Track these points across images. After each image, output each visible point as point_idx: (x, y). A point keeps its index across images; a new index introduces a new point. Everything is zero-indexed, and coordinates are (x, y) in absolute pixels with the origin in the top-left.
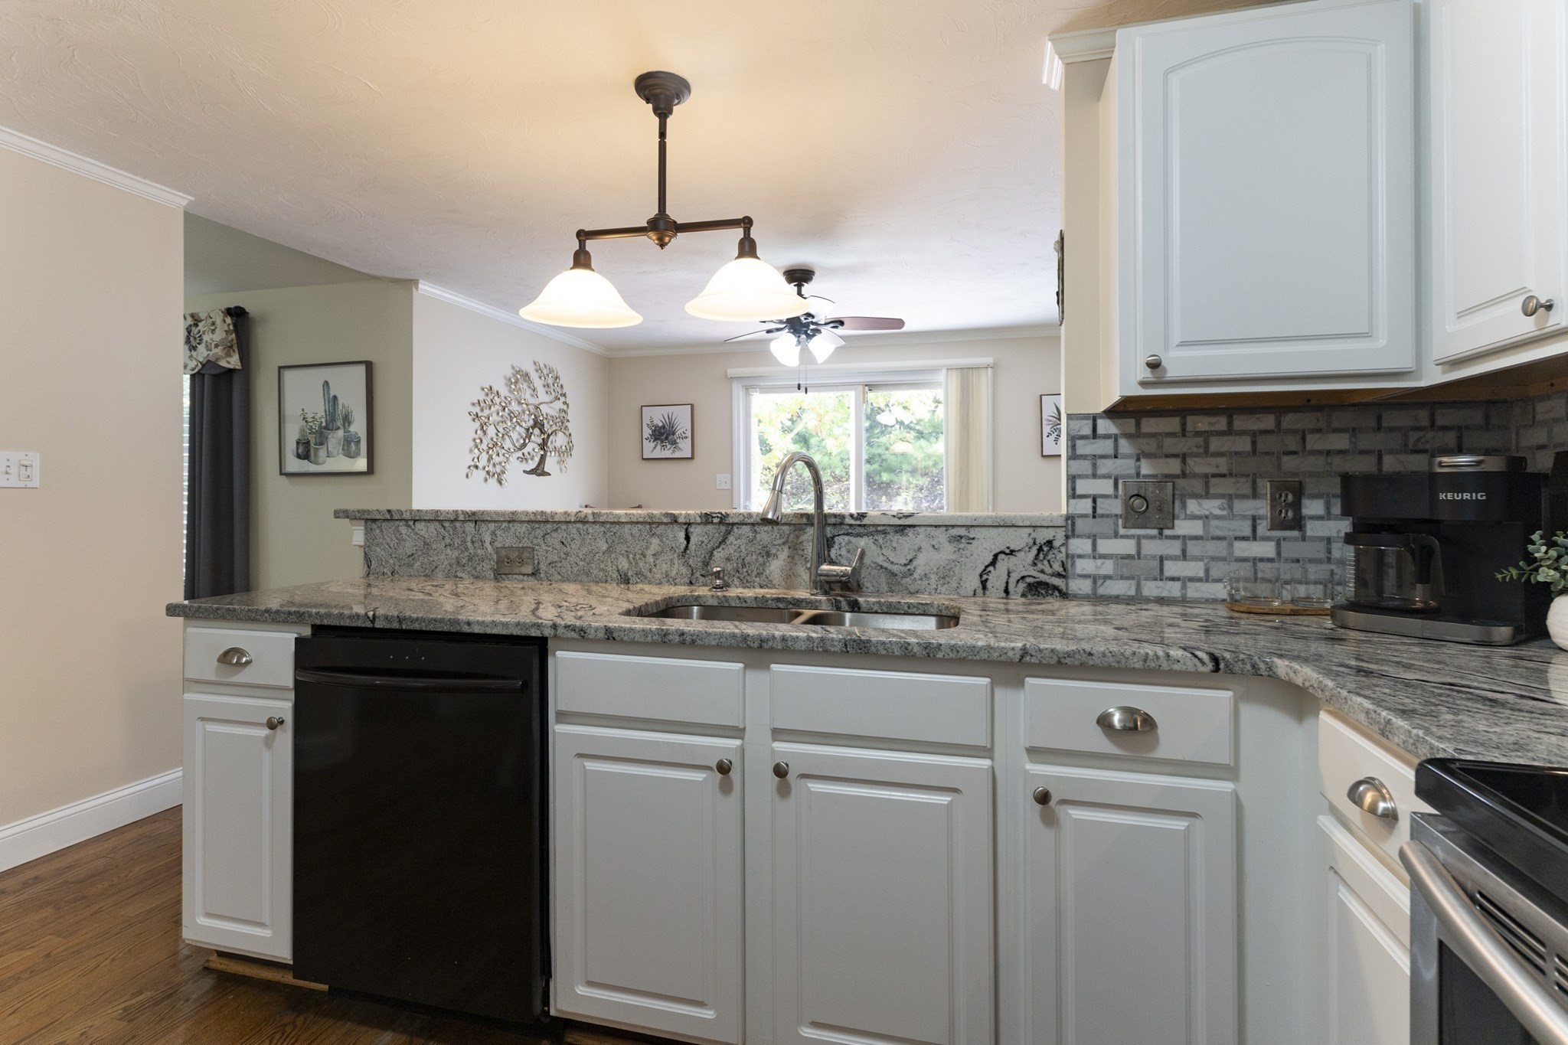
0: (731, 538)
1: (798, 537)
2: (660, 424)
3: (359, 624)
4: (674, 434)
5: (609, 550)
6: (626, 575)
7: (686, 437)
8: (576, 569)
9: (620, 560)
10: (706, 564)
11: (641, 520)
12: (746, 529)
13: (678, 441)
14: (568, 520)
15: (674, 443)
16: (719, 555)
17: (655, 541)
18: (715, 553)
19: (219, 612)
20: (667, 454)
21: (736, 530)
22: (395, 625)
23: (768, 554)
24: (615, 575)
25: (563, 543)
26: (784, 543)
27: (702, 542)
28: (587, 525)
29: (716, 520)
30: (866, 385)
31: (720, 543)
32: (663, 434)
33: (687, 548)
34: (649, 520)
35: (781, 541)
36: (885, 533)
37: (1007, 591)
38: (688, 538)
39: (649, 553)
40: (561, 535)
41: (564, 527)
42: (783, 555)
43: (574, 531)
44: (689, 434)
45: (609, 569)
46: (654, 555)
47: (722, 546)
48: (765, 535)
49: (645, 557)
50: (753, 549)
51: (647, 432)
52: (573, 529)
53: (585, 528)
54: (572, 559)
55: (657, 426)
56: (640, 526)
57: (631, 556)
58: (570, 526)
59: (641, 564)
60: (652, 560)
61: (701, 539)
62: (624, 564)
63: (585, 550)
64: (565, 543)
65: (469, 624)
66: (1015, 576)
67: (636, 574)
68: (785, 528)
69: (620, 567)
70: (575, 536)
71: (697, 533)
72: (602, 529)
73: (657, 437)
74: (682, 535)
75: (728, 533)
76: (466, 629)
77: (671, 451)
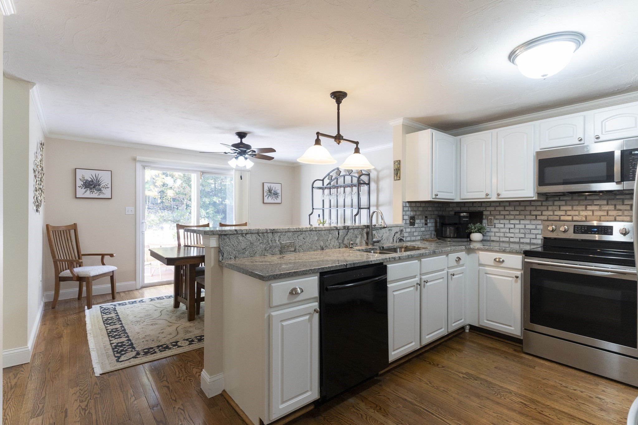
0: (349, 233)
1: (362, 232)
2: (90, 180)
3: (342, 268)
4: (99, 185)
5: (318, 240)
6: (323, 247)
7: (108, 188)
8: (308, 247)
9: (321, 243)
10: (343, 241)
11: (328, 229)
12: (352, 230)
13: (102, 189)
14: (307, 230)
15: (100, 190)
16: (346, 238)
17: (330, 235)
18: (345, 238)
19: (290, 274)
20: (95, 195)
21: (350, 231)
22: (353, 266)
23: (357, 237)
24: (320, 248)
25: (304, 238)
26: (360, 234)
27: (342, 235)
28: (312, 232)
29: (346, 228)
30: (202, 172)
31: (346, 235)
32: (92, 185)
33: (338, 237)
34: (330, 229)
35: (359, 233)
36: (378, 229)
37: (396, 242)
38: (339, 234)
39: (329, 239)
40: (303, 236)
41: (304, 233)
42: (360, 237)
43: (307, 234)
44: (109, 186)
45: (318, 246)
46: (330, 240)
47: (347, 236)
48: (356, 232)
49: (328, 241)
50: (353, 236)
51: (79, 183)
52: (307, 233)
53: (311, 232)
54: (307, 244)
55: (87, 181)
56: (327, 231)
57: (324, 241)
58: (306, 232)
59: (327, 243)
60: (330, 242)
61: (342, 234)
62: (322, 244)
63: (311, 240)
64: (305, 238)
65: (371, 261)
66: (398, 238)
67: (326, 247)
68: (360, 229)
69: (321, 245)
70: (308, 236)
71: (341, 232)
72: (316, 233)
73: (87, 186)
74: (337, 233)
75: (348, 232)
76: (371, 263)
77: (97, 194)
